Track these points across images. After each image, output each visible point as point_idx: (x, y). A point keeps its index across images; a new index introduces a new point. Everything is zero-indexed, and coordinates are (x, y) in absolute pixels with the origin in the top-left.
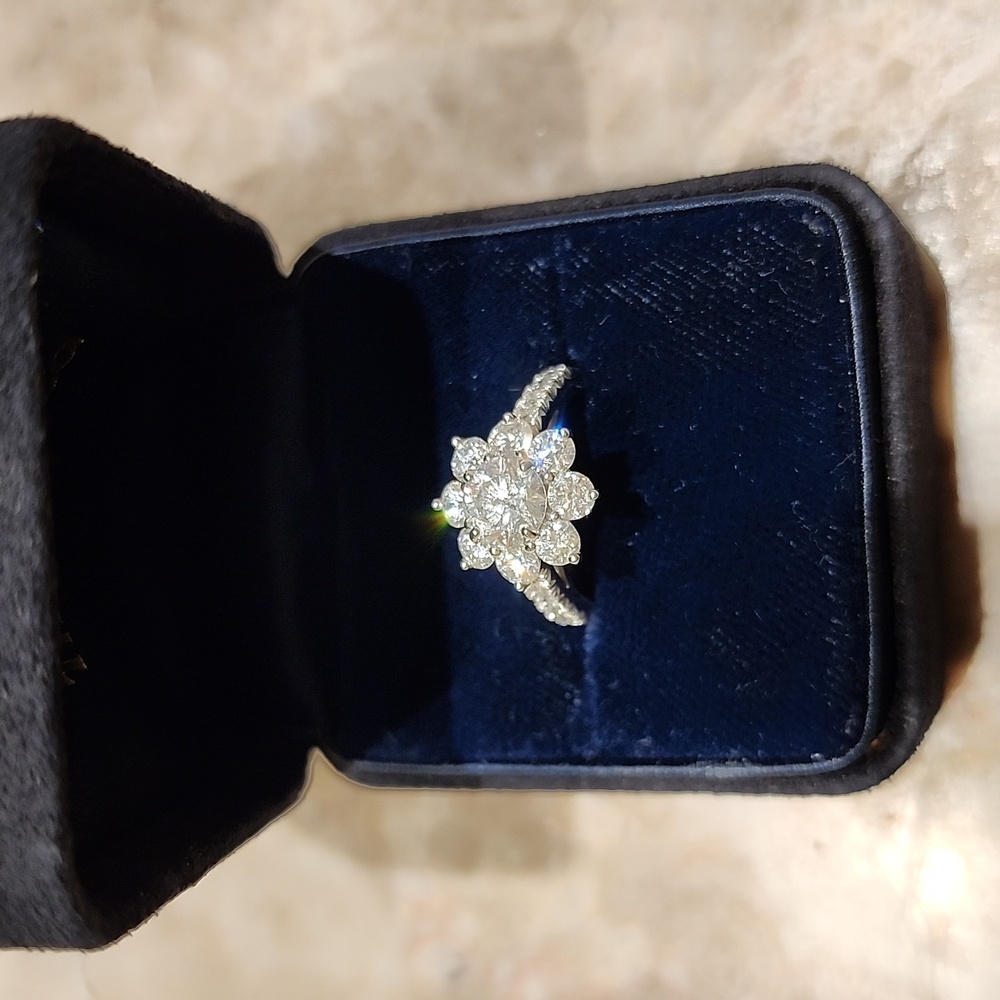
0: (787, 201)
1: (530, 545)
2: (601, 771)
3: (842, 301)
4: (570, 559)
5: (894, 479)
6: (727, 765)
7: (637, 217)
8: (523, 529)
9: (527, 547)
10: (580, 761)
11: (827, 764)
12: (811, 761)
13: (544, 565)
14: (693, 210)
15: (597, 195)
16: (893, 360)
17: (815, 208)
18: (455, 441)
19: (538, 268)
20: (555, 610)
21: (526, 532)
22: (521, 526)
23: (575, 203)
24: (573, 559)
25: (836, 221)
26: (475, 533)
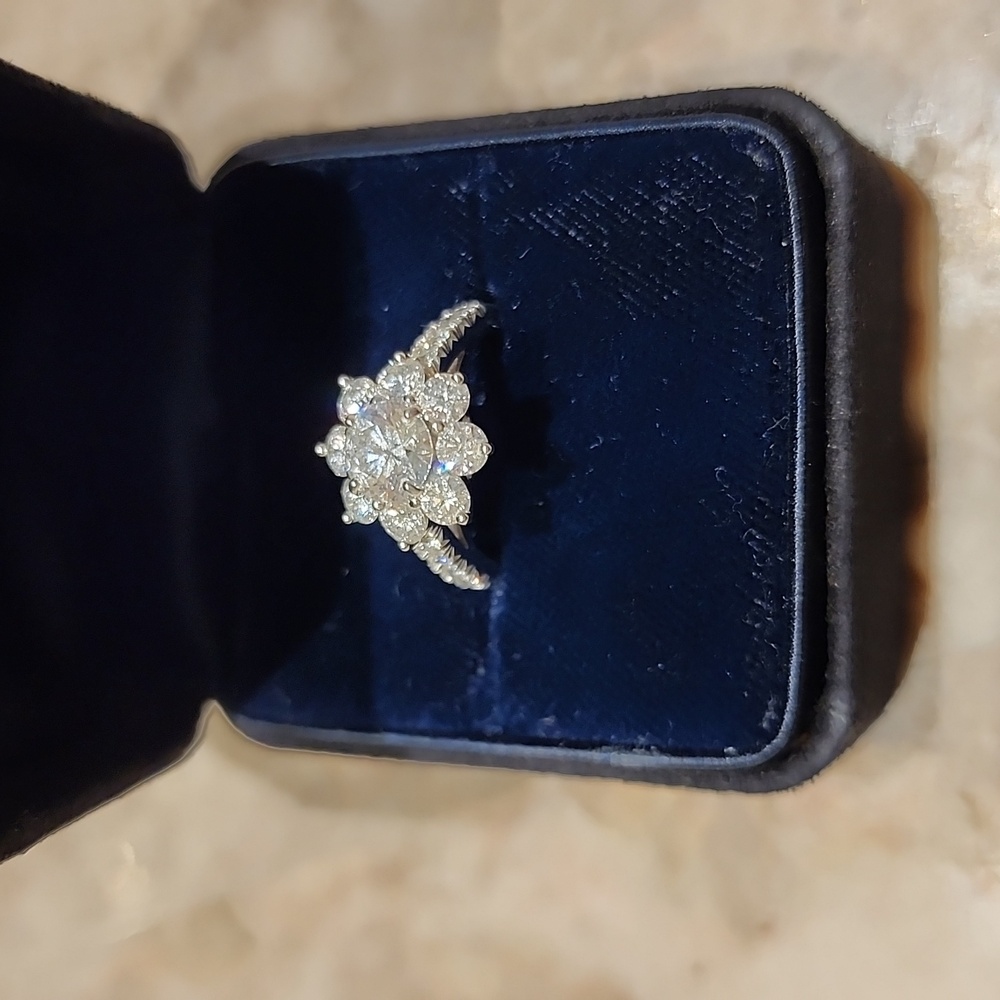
0: (730, 129)
1: (414, 501)
2: (501, 749)
3: (784, 244)
4: (458, 519)
5: (835, 447)
6: (635, 753)
7: (567, 139)
8: (405, 483)
9: (411, 504)
10: (479, 736)
11: (741, 759)
12: (724, 755)
13: (431, 524)
14: (627, 134)
15: (531, 113)
16: (840, 313)
17: (760, 137)
18: (342, 381)
19: (460, 191)
20: (451, 572)
21: (407, 486)
22: (403, 481)
23: (507, 122)
24: (461, 518)
25: (782, 153)
26: (354, 484)
